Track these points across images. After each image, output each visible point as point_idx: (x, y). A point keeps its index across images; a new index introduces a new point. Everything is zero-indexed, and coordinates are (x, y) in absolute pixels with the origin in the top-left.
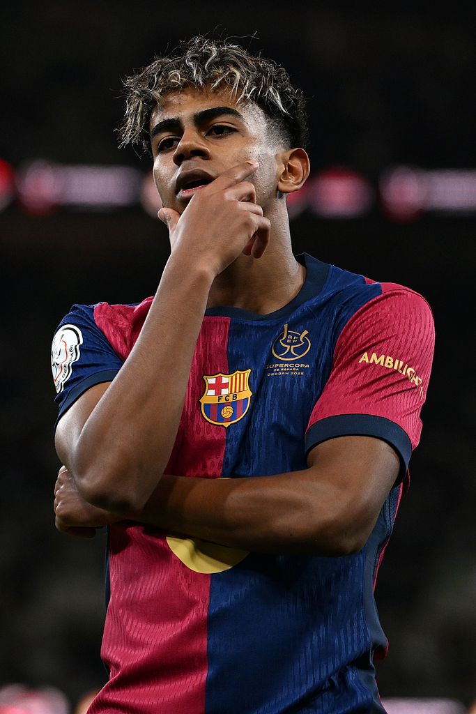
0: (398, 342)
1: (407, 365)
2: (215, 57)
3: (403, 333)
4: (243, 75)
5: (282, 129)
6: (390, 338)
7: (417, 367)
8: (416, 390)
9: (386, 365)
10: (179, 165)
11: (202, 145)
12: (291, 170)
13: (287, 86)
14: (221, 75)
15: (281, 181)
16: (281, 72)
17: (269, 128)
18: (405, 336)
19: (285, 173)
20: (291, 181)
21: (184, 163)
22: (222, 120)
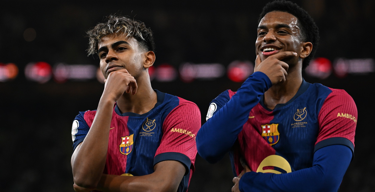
0: (184, 123)
1: (188, 131)
2: (118, 22)
3: (186, 119)
4: (128, 28)
5: (144, 45)
6: (181, 122)
7: (192, 131)
8: (193, 139)
9: (180, 132)
10: (108, 63)
11: (115, 56)
12: (148, 59)
13: (145, 29)
14: (119, 29)
15: (145, 64)
16: (142, 24)
17: (139, 46)
18: (187, 120)
19: (146, 61)
20: (148, 64)
21: (109, 63)
22: (122, 45)
